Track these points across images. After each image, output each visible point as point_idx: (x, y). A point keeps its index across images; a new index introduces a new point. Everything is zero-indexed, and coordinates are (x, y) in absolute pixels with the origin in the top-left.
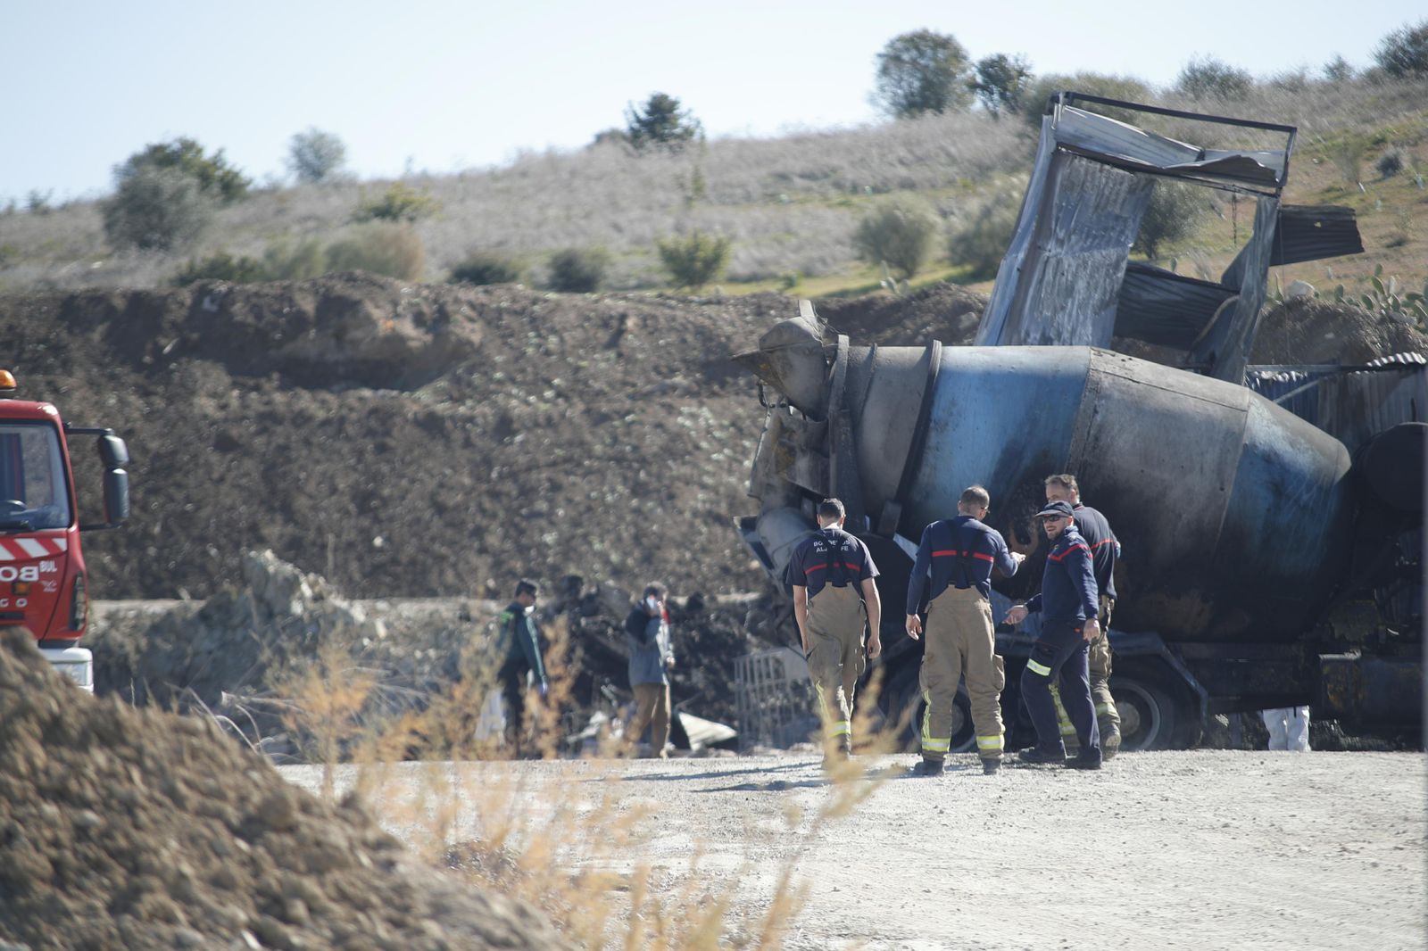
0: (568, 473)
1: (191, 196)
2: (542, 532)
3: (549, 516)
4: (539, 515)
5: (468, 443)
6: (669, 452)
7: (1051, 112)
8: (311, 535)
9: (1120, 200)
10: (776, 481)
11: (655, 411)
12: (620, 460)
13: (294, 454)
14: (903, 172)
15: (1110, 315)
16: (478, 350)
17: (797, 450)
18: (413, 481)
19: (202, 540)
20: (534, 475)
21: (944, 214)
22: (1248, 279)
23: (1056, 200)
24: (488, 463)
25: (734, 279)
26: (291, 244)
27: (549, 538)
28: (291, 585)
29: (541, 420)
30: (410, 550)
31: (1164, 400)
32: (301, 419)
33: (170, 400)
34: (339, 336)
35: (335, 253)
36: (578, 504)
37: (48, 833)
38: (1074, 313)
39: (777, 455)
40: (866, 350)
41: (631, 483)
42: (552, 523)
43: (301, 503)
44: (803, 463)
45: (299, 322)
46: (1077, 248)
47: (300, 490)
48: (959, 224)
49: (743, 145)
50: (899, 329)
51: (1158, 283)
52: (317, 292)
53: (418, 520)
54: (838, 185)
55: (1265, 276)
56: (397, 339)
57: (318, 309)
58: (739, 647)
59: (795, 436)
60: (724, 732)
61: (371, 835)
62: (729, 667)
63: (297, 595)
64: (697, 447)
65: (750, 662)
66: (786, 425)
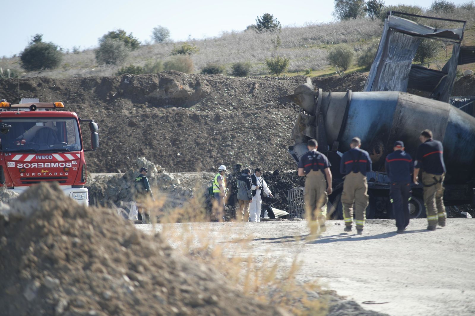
0: (237, 133)
1: (122, 48)
2: (229, 151)
3: (231, 146)
4: (229, 145)
5: (206, 124)
6: (269, 126)
7: (387, 17)
8: (158, 152)
9: (409, 45)
10: (299, 135)
11: (264, 113)
12: (253, 128)
13: (152, 127)
14: (343, 37)
15: (406, 81)
16: (209, 95)
17: (306, 125)
18: (189, 136)
19: (125, 154)
20: (227, 133)
21: (356, 50)
22: (451, 69)
23: (389, 46)
24: (212, 129)
25: (290, 72)
26: (153, 62)
27: (231, 153)
28: (151, 167)
29: (229, 116)
30: (189, 157)
31: (422, 108)
32: (155, 116)
33: (115, 111)
34: (166, 91)
35: (166, 65)
36: (241, 142)
37: (64, 245)
38: (395, 81)
39: (300, 126)
40: (328, 93)
41: (257, 136)
42: (232, 148)
43: (155, 142)
44: (308, 129)
45: (154, 86)
46: (396, 60)
47: (154, 138)
48: (361, 53)
49: (293, 29)
50: (341, 86)
51: (422, 71)
52: (159, 77)
53: (191, 148)
54: (323, 42)
55: (456, 68)
56: (184, 91)
57: (159, 82)
58: (290, 186)
59: (306, 121)
60: (285, 213)
61: (163, 246)
62: (287, 193)
63: (153, 171)
64: (278, 124)
65: (293, 191)
66: (303, 117)
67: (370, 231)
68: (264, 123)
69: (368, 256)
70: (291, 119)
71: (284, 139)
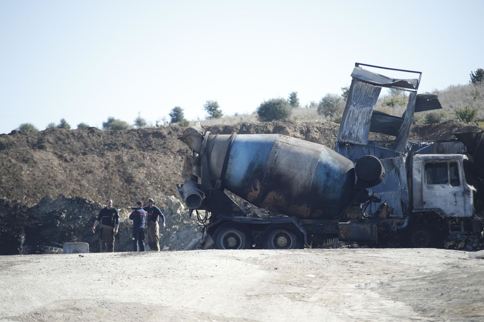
9: (372, 93)
15: (368, 126)
23: (353, 94)
38: (358, 126)
46: (359, 107)
51: (384, 117)
55: (413, 114)
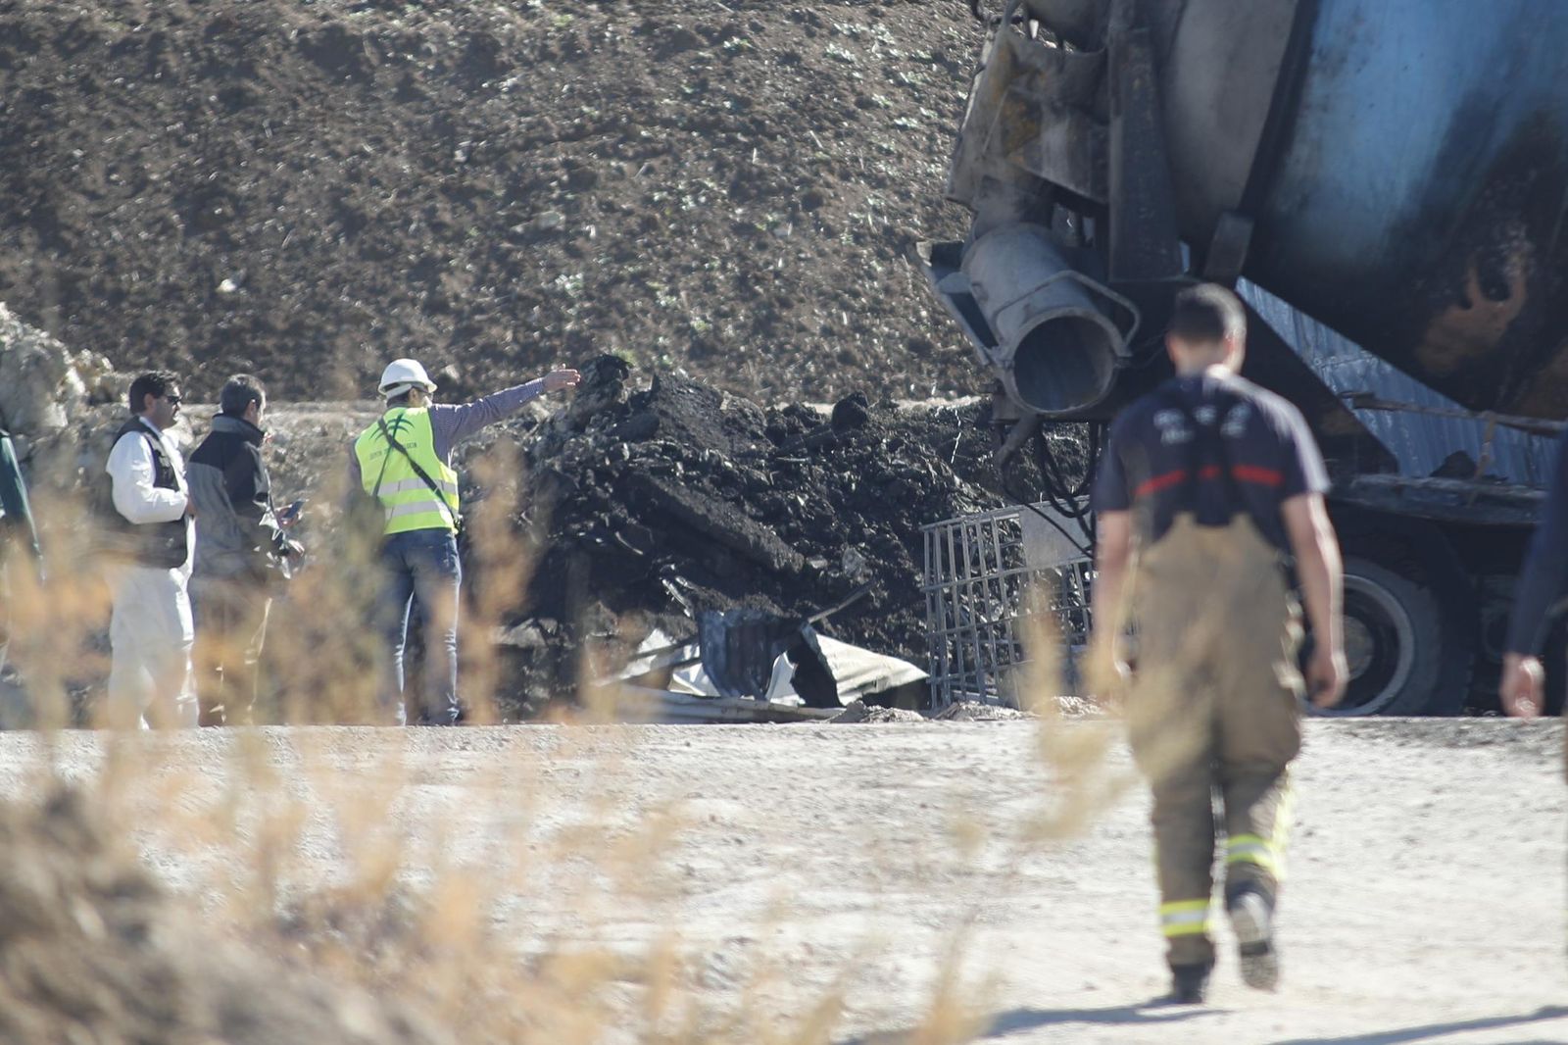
0: (603, 153)
2: (554, 269)
3: (569, 240)
4: (549, 235)
5: (407, 92)
6: (803, 113)
8: (94, 273)
10: (1001, 170)
12: (708, 127)
13: (60, 111)
17: (1044, 108)
18: (298, 167)
20: (538, 157)
24: (447, 130)
27: (565, 283)
28: (46, 370)
29: (554, 46)
30: (290, 303)
36: (629, 213)
39: (1004, 119)
41: (731, 175)
42: (574, 253)
43: (75, 207)
44: (1055, 136)
47: (70, 179)
53: (307, 244)
58: (939, 501)
59: (1041, 82)
60: (905, 672)
61: (102, 871)
62: (915, 543)
63: (59, 392)
64: (866, 104)
65: (957, 533)
66: (1022, 58)
67: (1437, 791)
68: (776, 92)
69: (1420, 952)
70: (952, 68)
71: (905, 196)
